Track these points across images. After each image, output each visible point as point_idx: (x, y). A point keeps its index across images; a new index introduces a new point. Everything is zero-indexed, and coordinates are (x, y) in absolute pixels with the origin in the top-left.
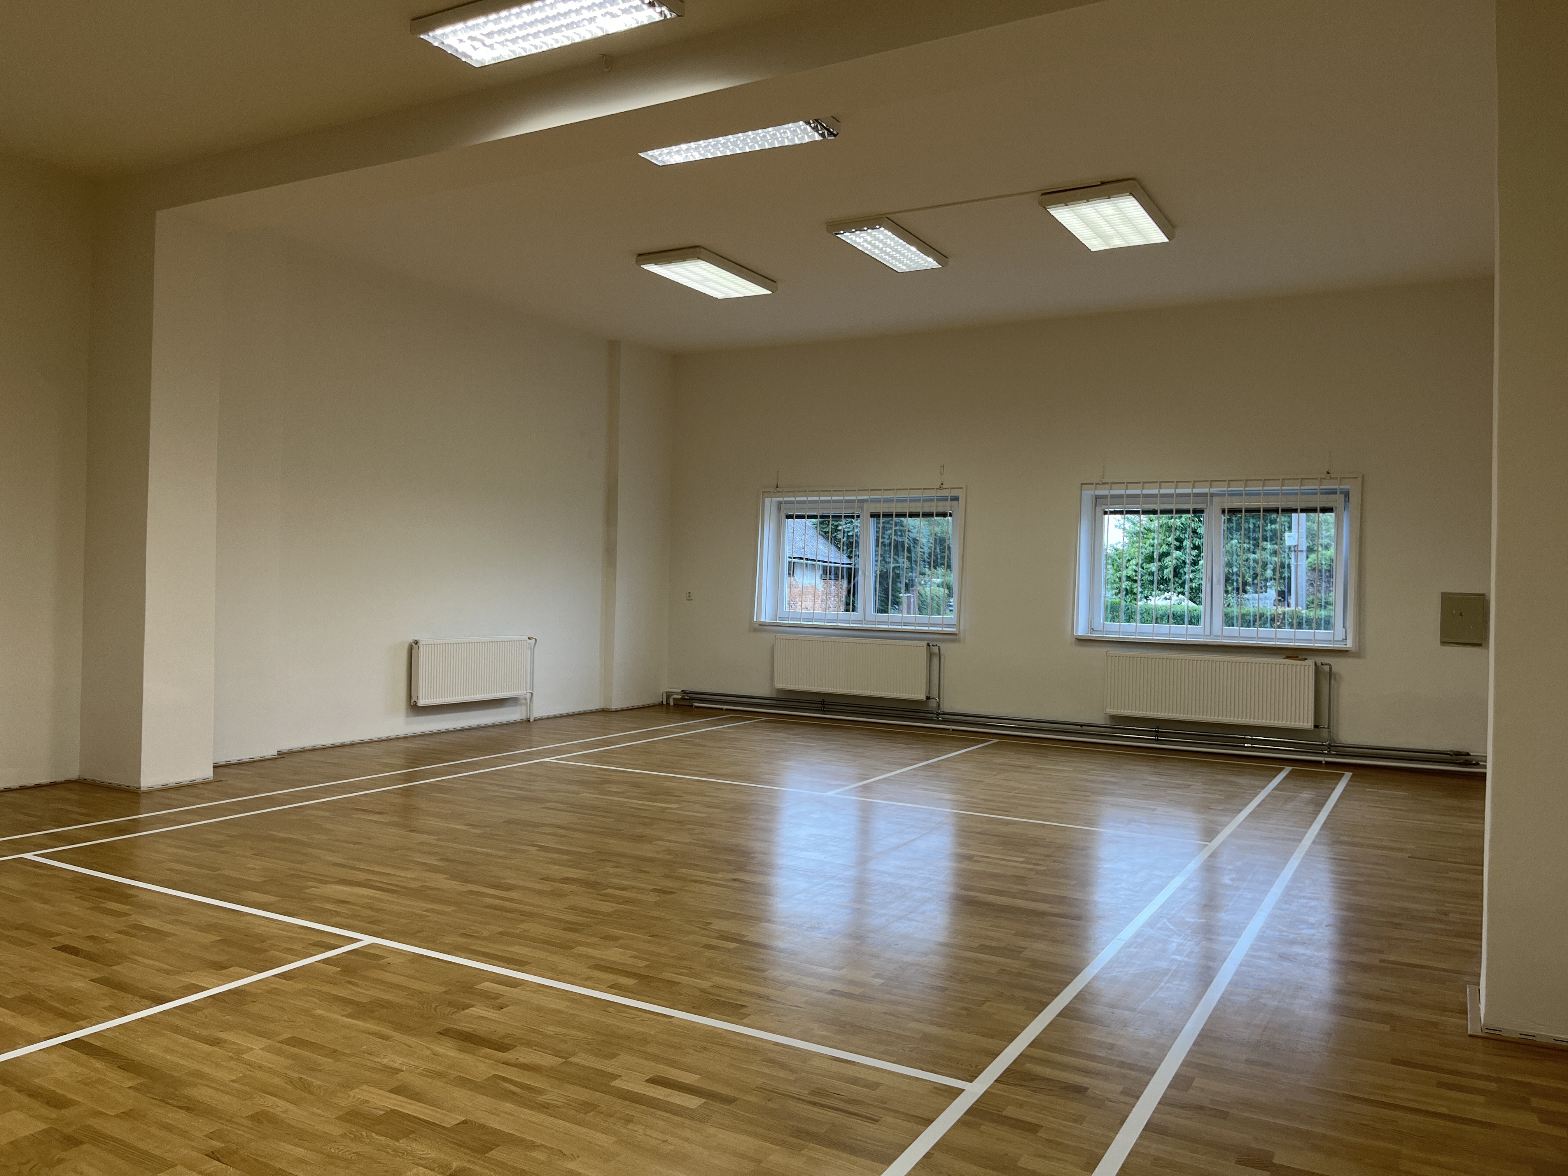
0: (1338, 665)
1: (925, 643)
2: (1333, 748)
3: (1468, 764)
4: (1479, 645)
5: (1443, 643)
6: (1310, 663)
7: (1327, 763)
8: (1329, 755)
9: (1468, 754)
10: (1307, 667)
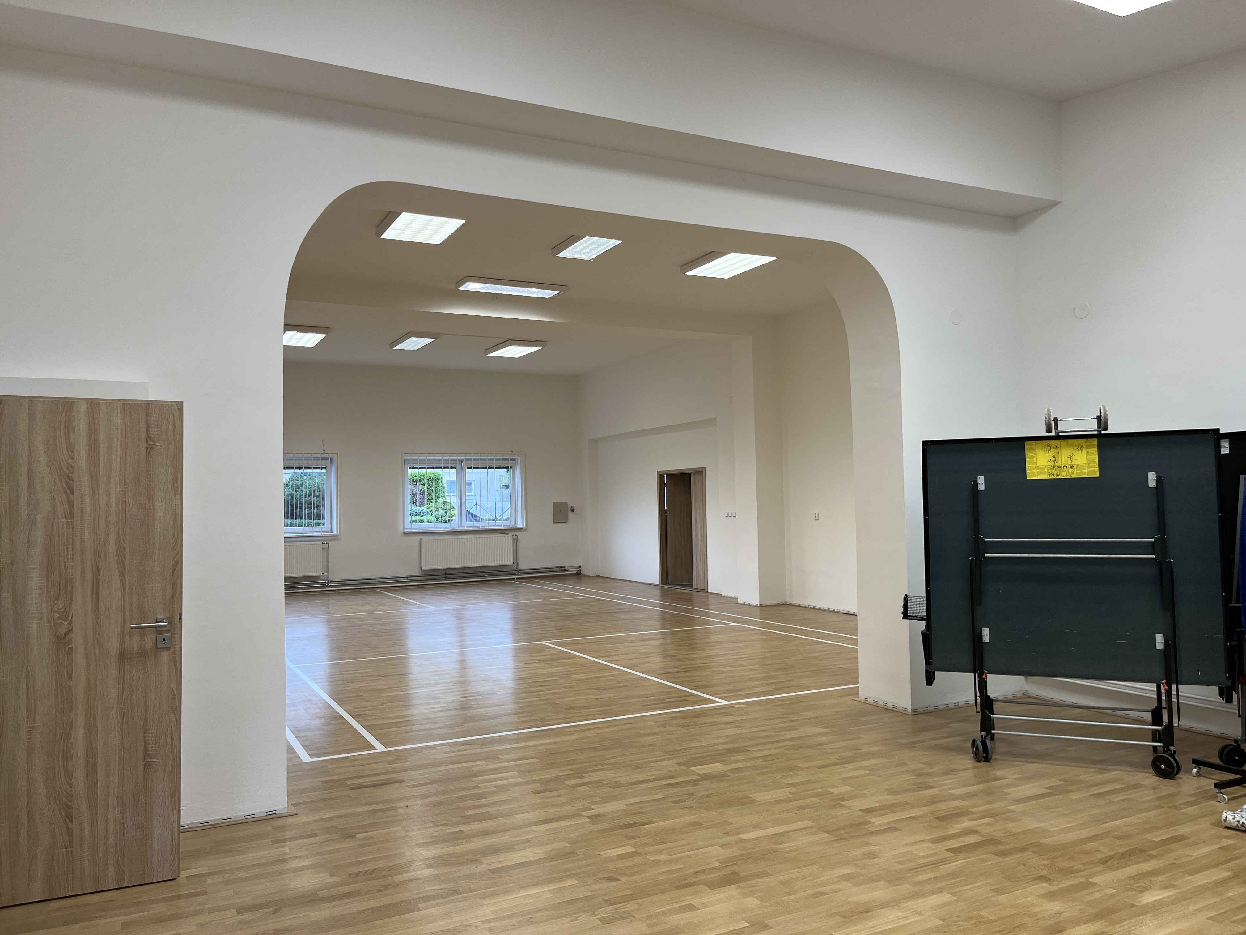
0: (519, 534)
1: (320, 543)
2: (518, 571)
3: (565, 571)
4: (566, 522)
5: (554, 522)
6: (510, 535)
7: (517, 578)
8: (518, 575)
9: (565, 567)
10: (509, 537)
